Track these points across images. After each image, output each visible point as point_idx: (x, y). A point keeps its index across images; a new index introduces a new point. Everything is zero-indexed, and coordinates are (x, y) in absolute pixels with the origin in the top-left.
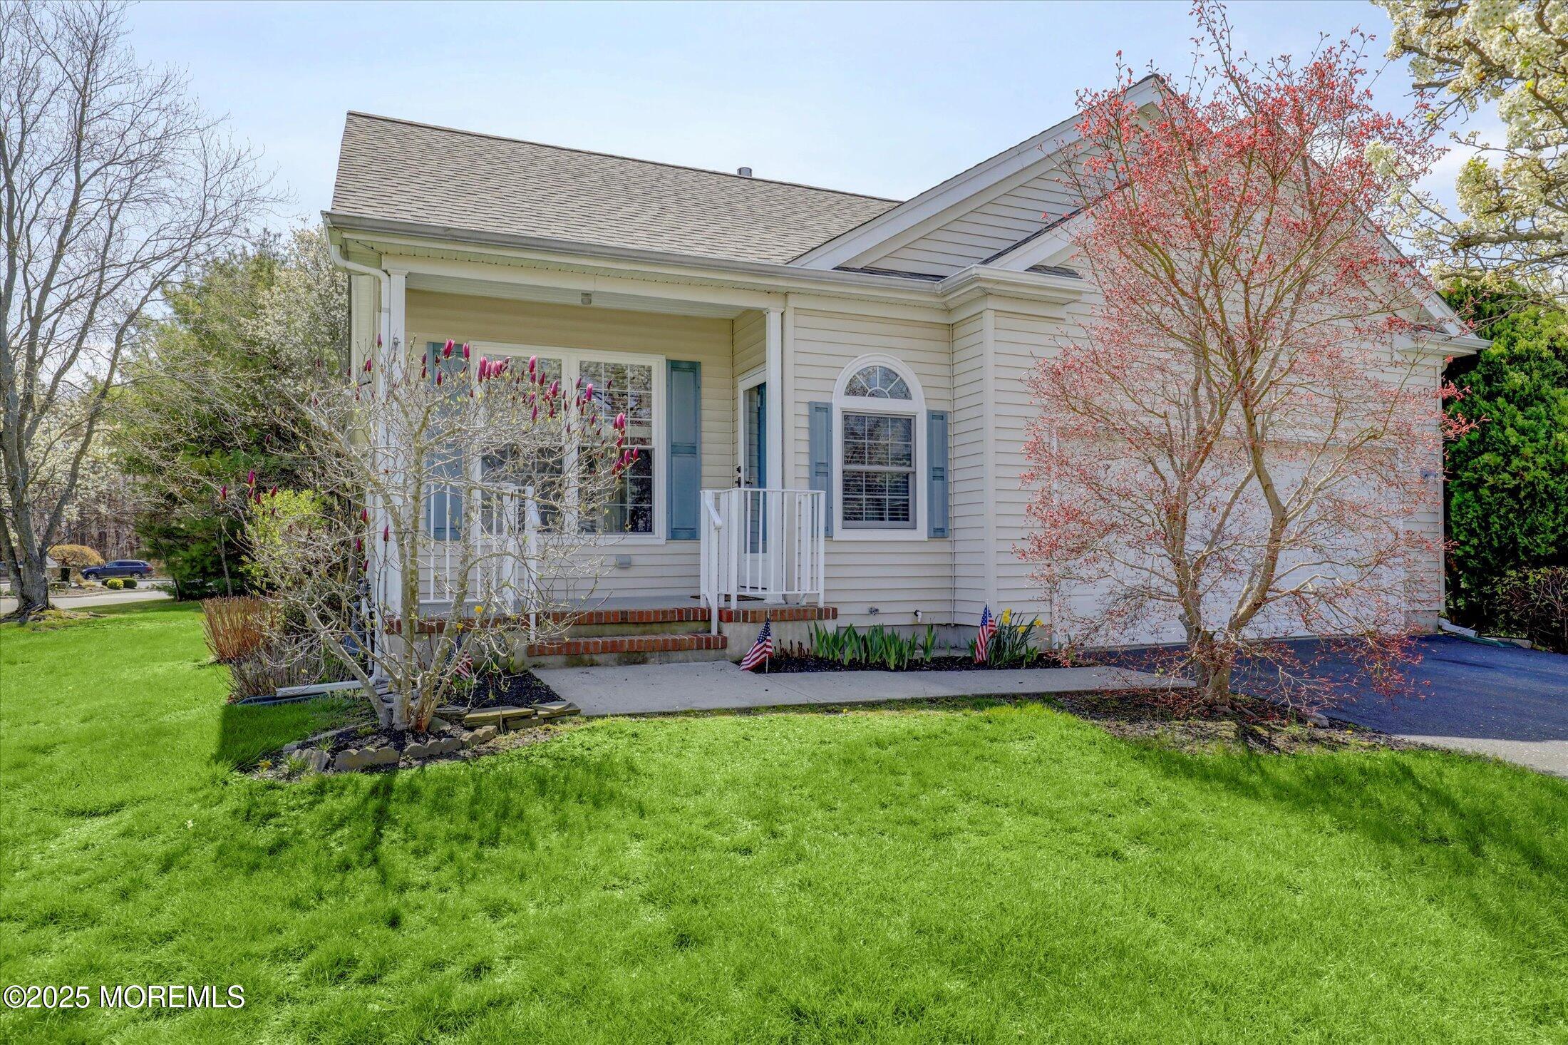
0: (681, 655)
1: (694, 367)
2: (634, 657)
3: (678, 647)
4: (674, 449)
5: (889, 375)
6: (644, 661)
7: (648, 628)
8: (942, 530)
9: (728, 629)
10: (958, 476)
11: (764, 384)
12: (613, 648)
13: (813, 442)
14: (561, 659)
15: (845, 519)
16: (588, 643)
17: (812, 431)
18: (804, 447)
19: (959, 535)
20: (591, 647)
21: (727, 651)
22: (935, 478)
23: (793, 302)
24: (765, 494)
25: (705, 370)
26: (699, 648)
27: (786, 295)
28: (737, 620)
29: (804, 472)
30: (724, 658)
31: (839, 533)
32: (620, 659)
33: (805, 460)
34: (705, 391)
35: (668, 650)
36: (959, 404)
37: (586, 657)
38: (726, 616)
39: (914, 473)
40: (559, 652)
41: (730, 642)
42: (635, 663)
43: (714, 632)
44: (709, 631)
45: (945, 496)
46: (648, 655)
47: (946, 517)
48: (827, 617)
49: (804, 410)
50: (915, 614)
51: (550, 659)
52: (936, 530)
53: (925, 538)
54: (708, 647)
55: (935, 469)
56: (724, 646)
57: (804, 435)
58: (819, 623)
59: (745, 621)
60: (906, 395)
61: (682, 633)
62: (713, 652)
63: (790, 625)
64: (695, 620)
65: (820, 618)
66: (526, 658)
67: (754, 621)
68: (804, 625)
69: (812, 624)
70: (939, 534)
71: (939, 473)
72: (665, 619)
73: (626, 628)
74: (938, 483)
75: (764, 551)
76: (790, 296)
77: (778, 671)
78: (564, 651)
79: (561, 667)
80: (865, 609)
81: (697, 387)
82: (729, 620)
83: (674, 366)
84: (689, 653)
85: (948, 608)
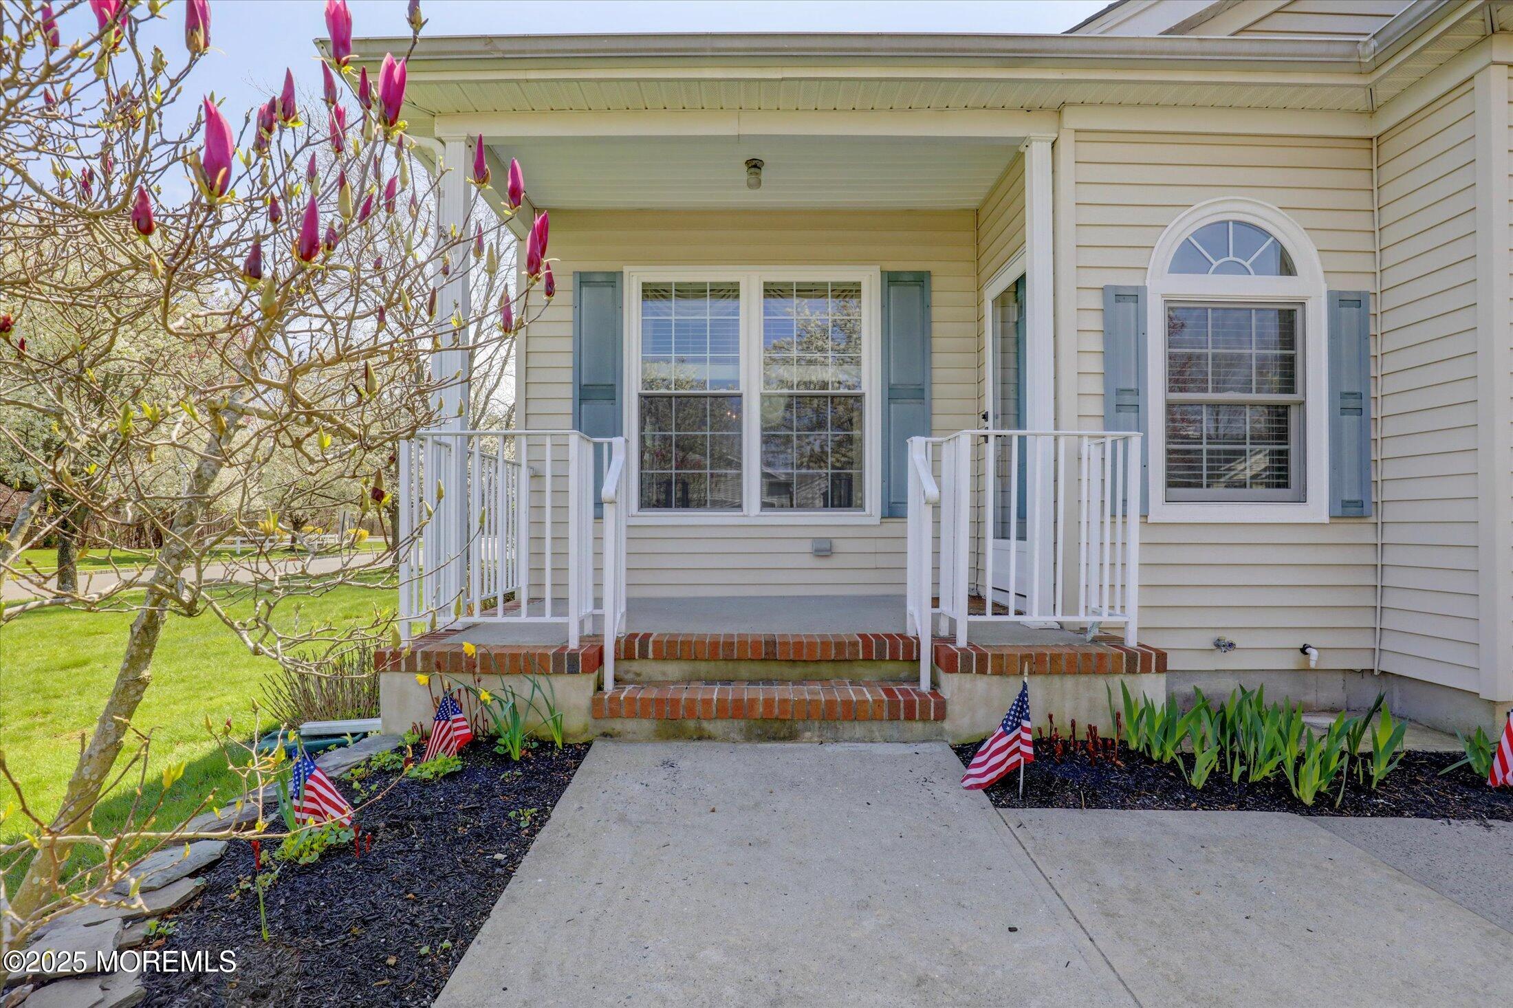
0: (859, 729)
1: (921, 280)
3: (852, 712)
4: (892, 394)
5: (1251, 232)
6: (792, 736)
7: (811, 669)
8: (1360, 504)
9: (951, 684)
10: (1390, 407)
11: (1023, 277)
13: (1109, 355)
14: (650, 725)
15: (1170, 485)
16: (693, 701)
17: (1109, 334)
18: (1095, 364)
19: (1390, 513)
20: (699, 708)
21: (947, 725)
22: (1344, 410)
23: (1073, 120)
24: (1022, 440)
25: (937, 283)
26: (894, 717)
27: (1059, 111)
28: (967, 670)
29: (1095, 407)
30: (939, 737)
31: (1161, 511)
32: (749, 730)
33: (1095, 385)
34: (937, 312)
36: (1390, 279)
37: (691, 724)
38: (946, 659)
39: (1302, 404)
41: (953, 709)
42: (775, 738)
43: (925, 685)
44: (917, 680)
45: (1365, 443)
46: (799, 726)
47: (1365, 481)
48: (1146, 669)
49: (1095, 300)
50: (1303, 650)
51: (630, 725)
52: (1346, 504)
53: (1326, 519)
54: (910, 717)
55: (1345, 395)
56: (941, 714)
57: (1095, 343)
58: (1129, 680)
59: (982, 670)
60: (1287, 267)
61: (865, 686)
62: (918, 727)
63: (1069, 682)
64: (894, 658)
65: (1131, 670)
66: (589, 719)
67: (999, 672)
68: (1100, 682)
69: (1115, 681)
70: (1353, 510)
71: (1352, 403)
72: (839, 655)
73: (774, 669)
74: (1350, 420)
75: (1022, 536)
76: (1067, 111)
77: (1046, 803)
78: (652, 710)
79: (648, 740)
80: (1206, 641)
81: (926, 306)
82: (951, 669)
83: (891, 279)
84: (875, 726)
85: (1366, 641)
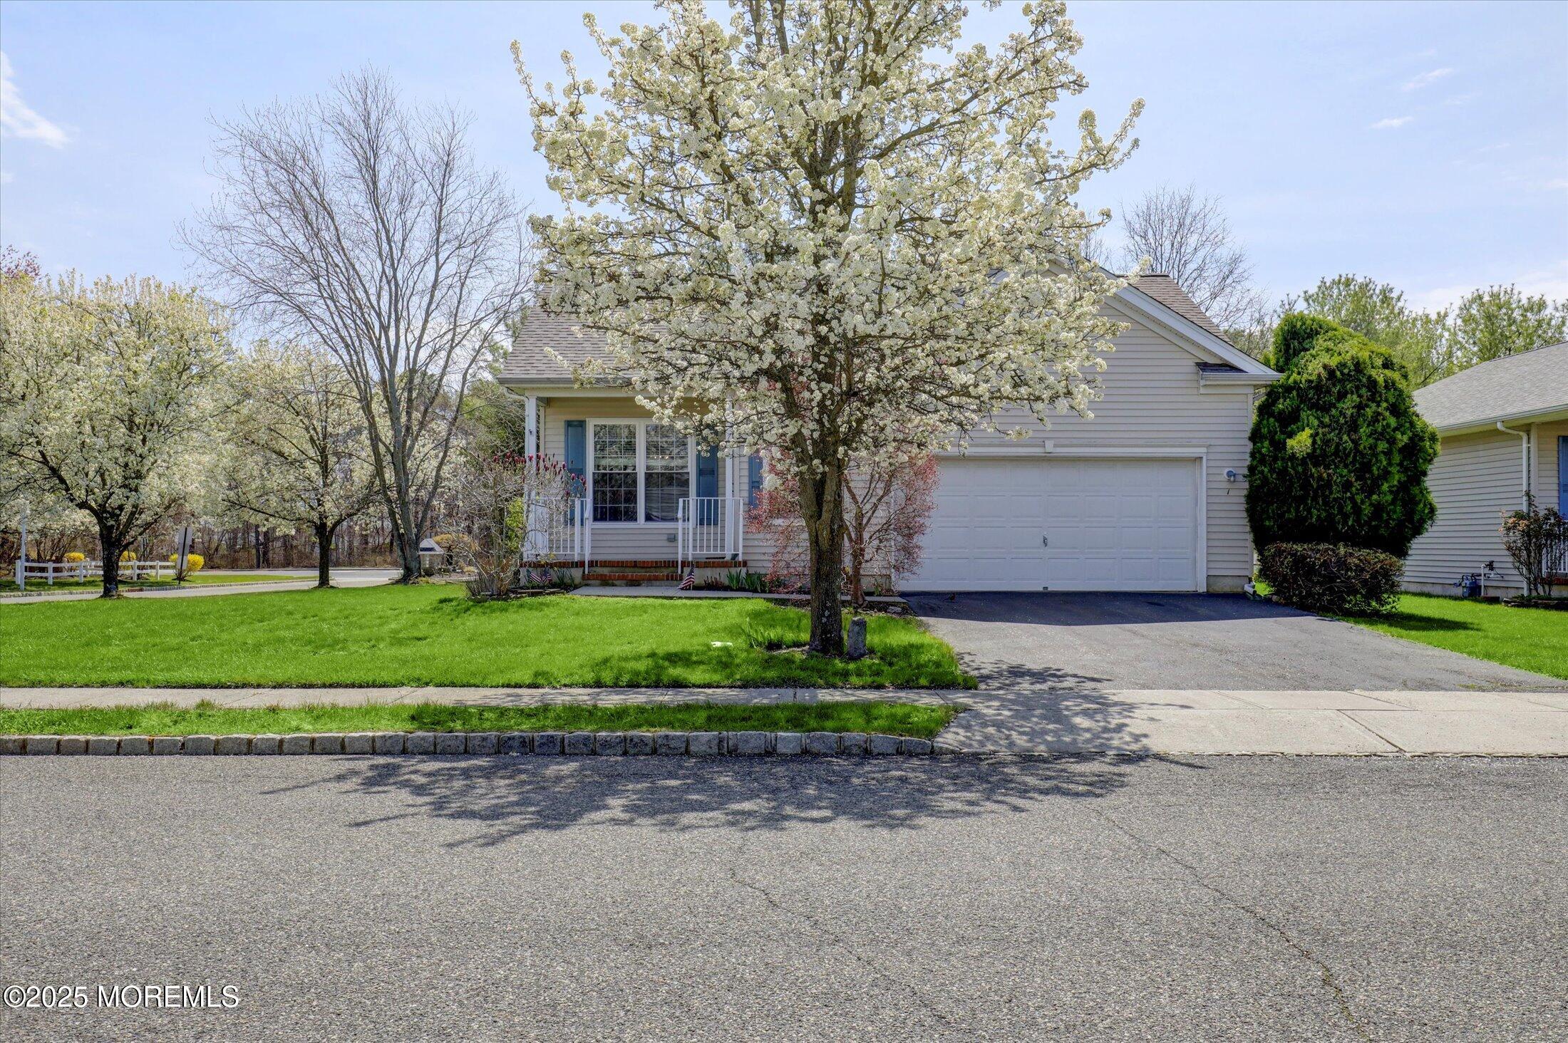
0: (658, 583)
2: (634, 583)
3: (656, 578)
4: (701, 472)
6: (639, 585)
9: (685, 570)
12: (623, 578)
14: (598, 582)
16: (611, 576)
26: (667, 578)
29: (746, 487)
35: (651, 581)
37: (610, 582)
38: (685, 564)
40: (597, 579)
42: (633, 586)
43: (677, 572)
44: (674, 571)
48: (740, 566)
51: (595, 581)
54: (673, 579)
56: (680, 578)
61: (665, 572)
64: (671, 565)
66: (581, 580)
67: (698, 567)
72: (657, 565)
73: (637, 570)
78: (599, 578)
79: (598, 585)
84: (663, 582)
